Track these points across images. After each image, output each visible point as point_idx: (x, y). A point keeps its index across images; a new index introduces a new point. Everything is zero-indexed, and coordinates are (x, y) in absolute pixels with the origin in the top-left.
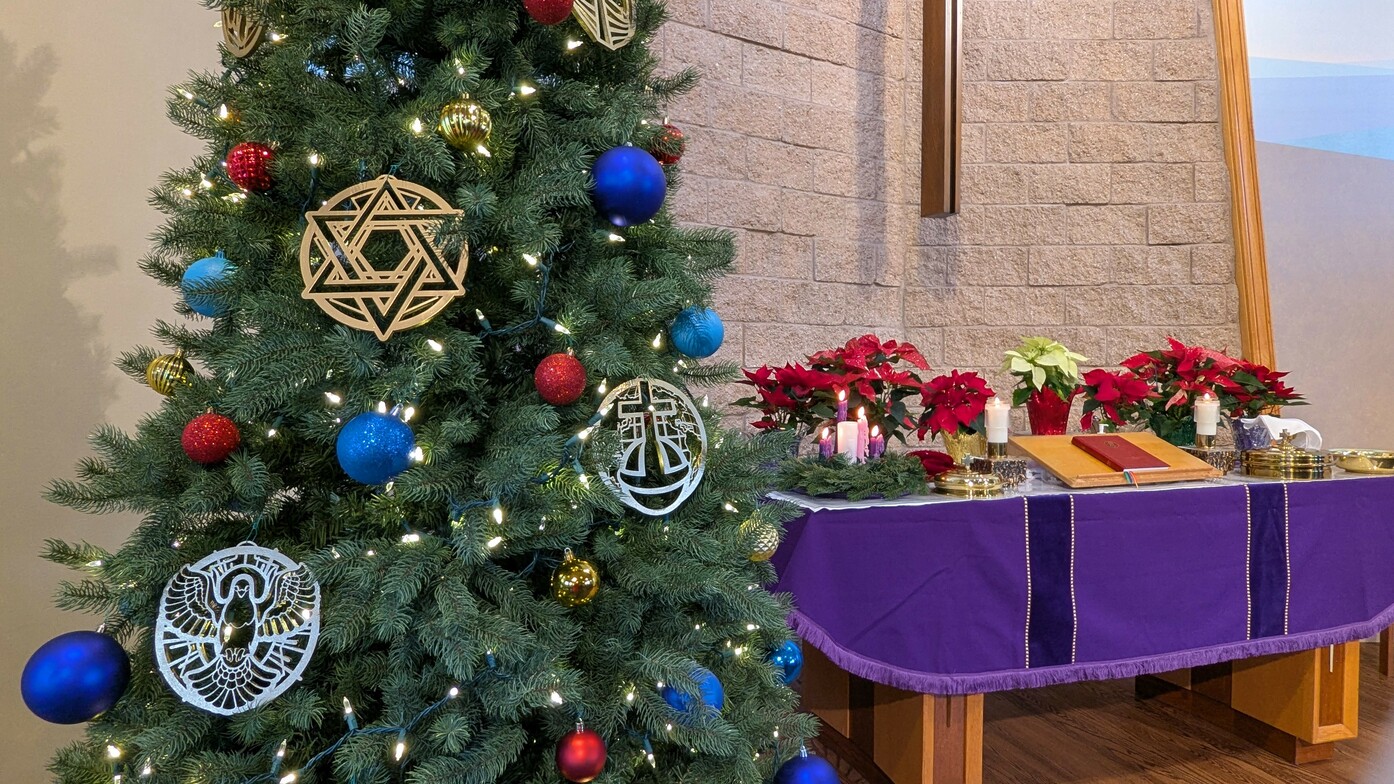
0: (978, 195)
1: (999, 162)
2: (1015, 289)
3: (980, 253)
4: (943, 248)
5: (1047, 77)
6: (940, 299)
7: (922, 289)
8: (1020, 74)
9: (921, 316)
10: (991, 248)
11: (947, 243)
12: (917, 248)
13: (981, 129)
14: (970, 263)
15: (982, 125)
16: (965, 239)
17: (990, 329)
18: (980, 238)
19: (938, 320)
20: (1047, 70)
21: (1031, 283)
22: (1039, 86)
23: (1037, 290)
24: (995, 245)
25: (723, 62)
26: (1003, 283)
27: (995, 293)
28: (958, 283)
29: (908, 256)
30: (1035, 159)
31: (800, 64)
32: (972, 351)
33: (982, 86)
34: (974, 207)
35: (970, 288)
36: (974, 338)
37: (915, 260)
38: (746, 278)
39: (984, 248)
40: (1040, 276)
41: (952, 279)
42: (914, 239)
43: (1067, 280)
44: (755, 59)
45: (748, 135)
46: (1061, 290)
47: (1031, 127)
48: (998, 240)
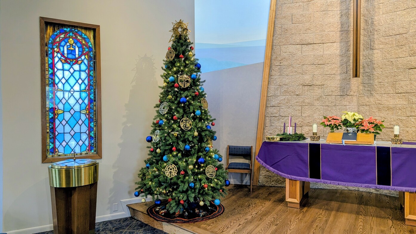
0: (380, 69)
1: (386, 59)
2: (392, 94)
3: (381, 85)
4: (369, 84)
5: (401, 33)
6: (368, 98)
7: (363, 95)
8: (393, 34)
9: (363, 103)
10: (384, 83)
11: (371, 83)
12: (362, 85)
13: (381, 50)
14: (378, 88)
15: (381, 49)
16: (376, 81)
17: (384, 106)
18: (380, 81)
19: (368, 104)
20: (401, 31)
21: (397, 92)
22: (399, 36)
23: (399, 95)
24: (385, 82)
25: (296, 50)
26: (388, 93)
27: (385, 95)
28: (374, 93)
29: (359, 87)
30: (398, 57)
31: (320, 46)
32: (379, 112)
33: (381, 39)
34: (379, 72)
35: (378, 95)
36: (379, 108)
37: (361, 88)
38: (302, 96)
39: (382, 83)
40: (400, 90)
41: (372, 92)
42: (361, 82)
43: (409, 91)
44: (305, 48)
45: (304, 65)
46: (407, 94)
47: (396, 48)
48: (386, 81)
